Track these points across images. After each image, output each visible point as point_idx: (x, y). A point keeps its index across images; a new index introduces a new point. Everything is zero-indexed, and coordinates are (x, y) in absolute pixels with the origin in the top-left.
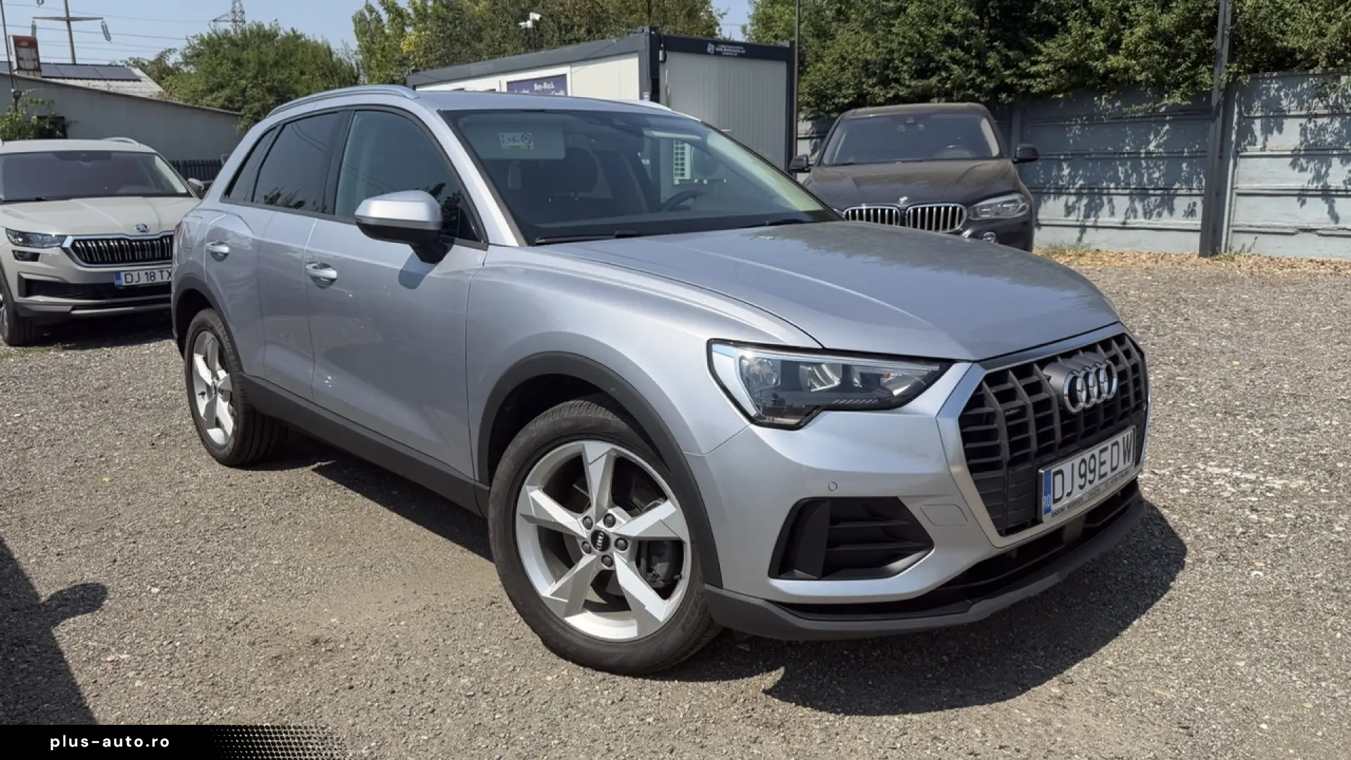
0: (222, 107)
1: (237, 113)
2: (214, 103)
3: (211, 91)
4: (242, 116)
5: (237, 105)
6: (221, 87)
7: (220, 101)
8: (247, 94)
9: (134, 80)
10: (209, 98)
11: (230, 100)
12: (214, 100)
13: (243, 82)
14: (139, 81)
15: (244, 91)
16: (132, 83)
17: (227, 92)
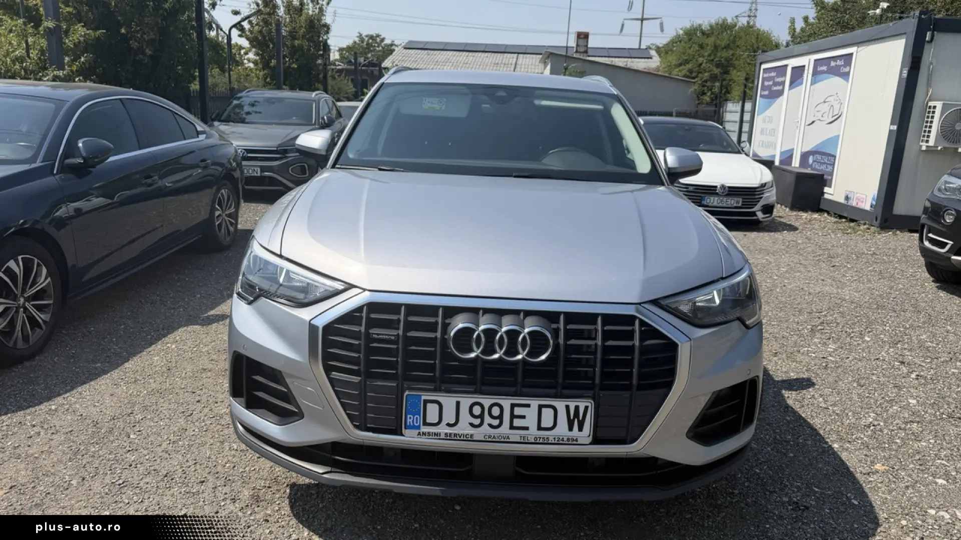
0: (685, 76)
1: (693, 81)
2: (680, 74)
3: (680, 65)
4: (694, 83)
5: (694, 75)
6: (687, 62)
7: (684, 72)
8: (702, 67)
9: (648, 58)
10: (677, 70)
11: (691, 71)
12: (680, 71)
13: (701, 59)
14: (651, 58)
15: (701, 64)
16: (646, 60)
17: (689, 66)
